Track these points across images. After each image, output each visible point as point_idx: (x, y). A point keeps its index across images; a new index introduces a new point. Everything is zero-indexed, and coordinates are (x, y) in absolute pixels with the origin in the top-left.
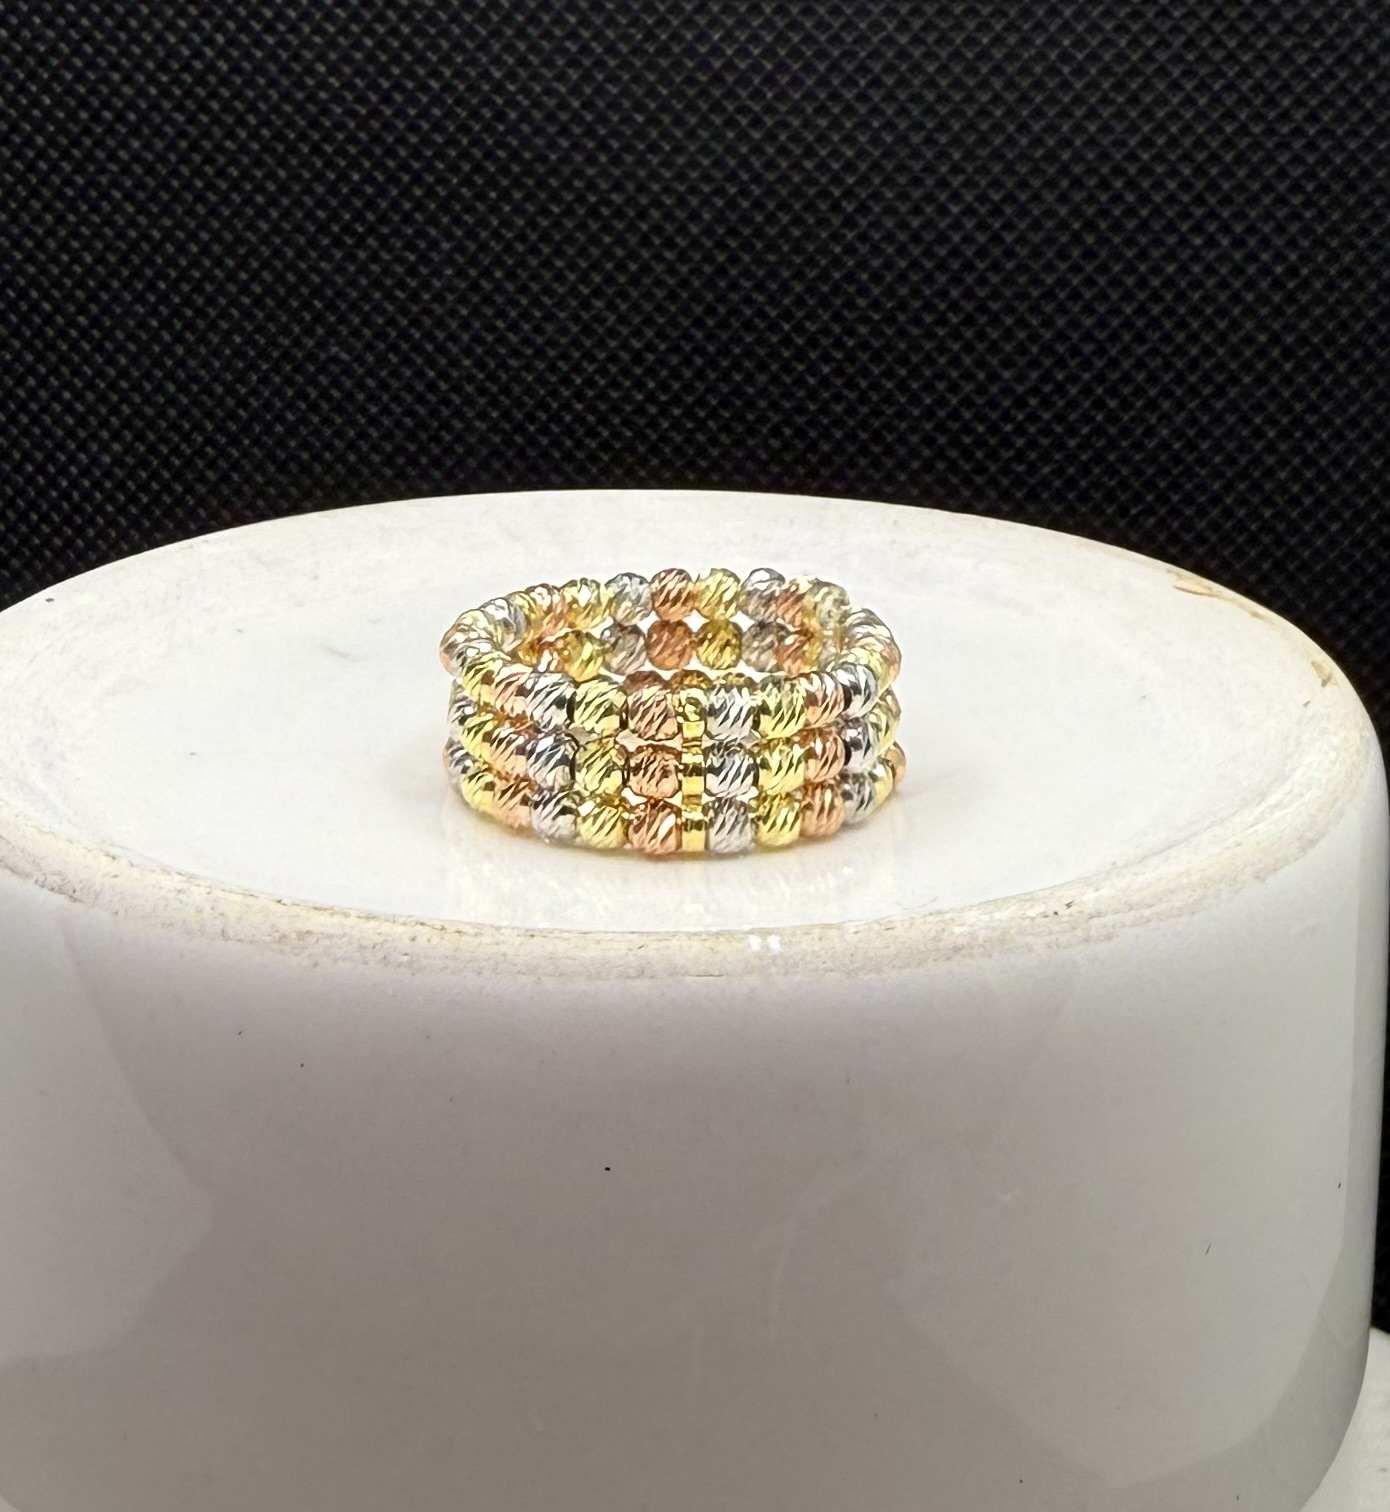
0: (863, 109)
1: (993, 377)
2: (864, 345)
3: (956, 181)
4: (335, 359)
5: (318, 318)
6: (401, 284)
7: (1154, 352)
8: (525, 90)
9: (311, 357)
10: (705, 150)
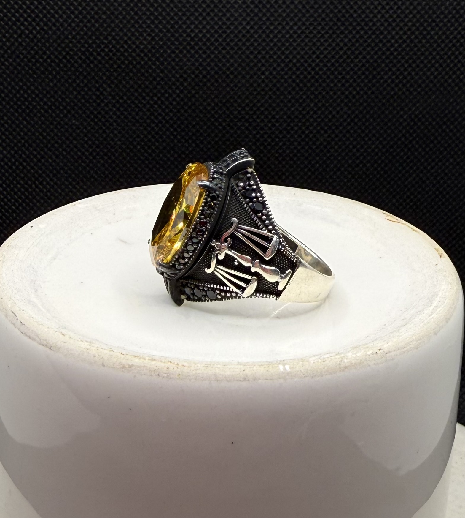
0: (236, 48)
1: (273, 125)
2: (235, 117)
3: (263, 69)
4: (74, 124)
5: (69, 112)
6: (95, 101)
7: (319, 117)
8: (134, 43)
9: (66, 124)
10: (189, 61)
